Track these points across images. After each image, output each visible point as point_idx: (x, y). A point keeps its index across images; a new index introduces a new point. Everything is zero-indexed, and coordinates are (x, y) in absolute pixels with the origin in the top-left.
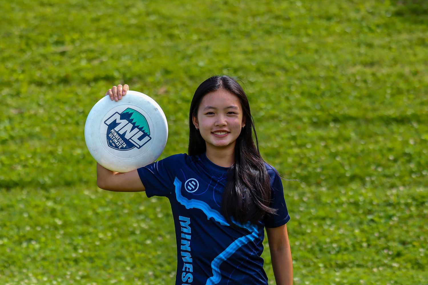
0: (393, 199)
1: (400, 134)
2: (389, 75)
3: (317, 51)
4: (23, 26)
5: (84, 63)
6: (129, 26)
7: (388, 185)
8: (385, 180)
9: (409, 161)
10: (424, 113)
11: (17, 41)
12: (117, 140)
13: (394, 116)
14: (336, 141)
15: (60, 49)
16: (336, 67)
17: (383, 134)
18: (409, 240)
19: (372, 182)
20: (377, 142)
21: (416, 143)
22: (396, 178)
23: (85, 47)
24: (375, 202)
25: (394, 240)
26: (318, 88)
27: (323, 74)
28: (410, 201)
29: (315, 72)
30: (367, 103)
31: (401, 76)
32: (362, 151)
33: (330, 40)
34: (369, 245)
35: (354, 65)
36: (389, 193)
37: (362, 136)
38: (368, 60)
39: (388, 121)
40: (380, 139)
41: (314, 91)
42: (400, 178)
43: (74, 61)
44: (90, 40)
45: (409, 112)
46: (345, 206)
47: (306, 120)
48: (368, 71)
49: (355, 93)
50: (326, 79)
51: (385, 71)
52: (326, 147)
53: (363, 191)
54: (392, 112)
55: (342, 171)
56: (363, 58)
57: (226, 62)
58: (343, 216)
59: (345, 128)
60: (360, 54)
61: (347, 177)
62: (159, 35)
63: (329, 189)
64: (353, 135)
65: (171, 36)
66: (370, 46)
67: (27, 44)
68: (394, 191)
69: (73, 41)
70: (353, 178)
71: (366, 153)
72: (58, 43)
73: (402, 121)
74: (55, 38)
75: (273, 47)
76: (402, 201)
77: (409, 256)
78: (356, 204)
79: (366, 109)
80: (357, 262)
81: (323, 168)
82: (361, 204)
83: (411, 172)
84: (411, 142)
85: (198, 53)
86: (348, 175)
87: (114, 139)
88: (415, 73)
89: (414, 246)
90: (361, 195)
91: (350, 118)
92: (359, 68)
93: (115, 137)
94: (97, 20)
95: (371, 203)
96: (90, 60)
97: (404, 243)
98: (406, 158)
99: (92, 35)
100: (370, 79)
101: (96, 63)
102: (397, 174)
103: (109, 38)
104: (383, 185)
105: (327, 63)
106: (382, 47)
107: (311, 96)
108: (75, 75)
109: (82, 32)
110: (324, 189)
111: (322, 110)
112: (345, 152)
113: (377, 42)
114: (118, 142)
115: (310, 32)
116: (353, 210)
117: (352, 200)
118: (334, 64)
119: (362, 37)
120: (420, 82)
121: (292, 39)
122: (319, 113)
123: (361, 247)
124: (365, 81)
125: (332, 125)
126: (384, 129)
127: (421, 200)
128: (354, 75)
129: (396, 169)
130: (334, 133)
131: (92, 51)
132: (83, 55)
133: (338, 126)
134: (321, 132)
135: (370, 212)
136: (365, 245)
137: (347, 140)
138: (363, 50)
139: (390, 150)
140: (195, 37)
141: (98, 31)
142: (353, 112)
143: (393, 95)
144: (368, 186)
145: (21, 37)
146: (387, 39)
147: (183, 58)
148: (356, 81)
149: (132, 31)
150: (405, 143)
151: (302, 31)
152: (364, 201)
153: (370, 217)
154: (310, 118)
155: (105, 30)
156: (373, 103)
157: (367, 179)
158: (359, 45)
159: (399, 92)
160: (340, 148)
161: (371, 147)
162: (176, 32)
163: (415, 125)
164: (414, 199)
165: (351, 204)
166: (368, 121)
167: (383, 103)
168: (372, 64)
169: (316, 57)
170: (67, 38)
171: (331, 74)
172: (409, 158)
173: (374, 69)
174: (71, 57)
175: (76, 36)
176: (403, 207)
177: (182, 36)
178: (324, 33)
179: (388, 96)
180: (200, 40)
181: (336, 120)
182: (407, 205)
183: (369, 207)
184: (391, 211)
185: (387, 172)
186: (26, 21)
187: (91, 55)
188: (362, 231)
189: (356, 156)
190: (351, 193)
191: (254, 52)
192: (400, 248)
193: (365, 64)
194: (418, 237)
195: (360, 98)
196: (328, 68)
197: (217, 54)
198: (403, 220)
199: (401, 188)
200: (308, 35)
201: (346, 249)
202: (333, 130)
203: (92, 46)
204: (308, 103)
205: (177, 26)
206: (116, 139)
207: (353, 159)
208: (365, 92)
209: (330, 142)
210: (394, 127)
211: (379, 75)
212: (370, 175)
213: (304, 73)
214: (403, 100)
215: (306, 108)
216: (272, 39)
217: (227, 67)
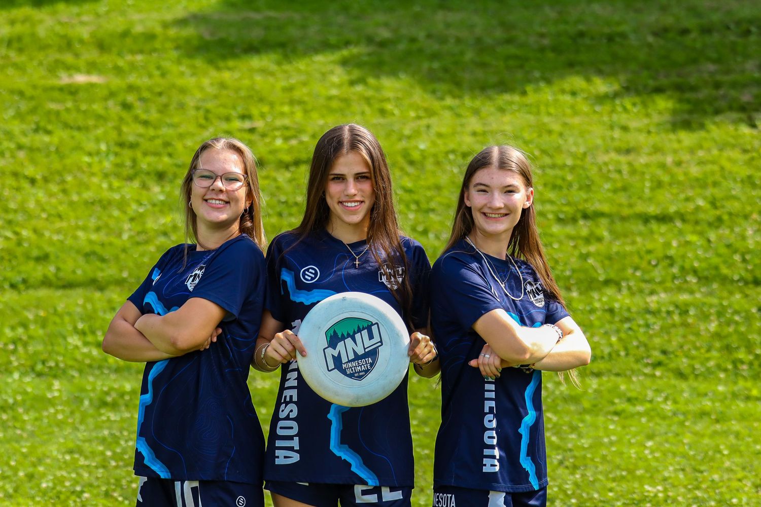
0: (653, 306)
1: (662, 234)
2: (647, 165)
3: (561, 135)
4: (199, 95)
5: (279, 142)
6: (330, 98)
7: (647, 291)
8: (643, 285)
9: (671, 265)
10: (689, 210)
11: (193, 113)
12: (358, 366)
13: (653, 214)
14: (587, 240)
15: (247, 125)
16: (585, 154)
17: (640, 234)
18: (671, 349)
19: (629, 288)
20: (634, 243)
21: (679, 246)
22: (656, 283)
23: (278, 123)
24: (634, 309)
25: (655, 349)
26: (564, 179)
27: (569, 162)
28: (671, 309)
29: (559, 160)
30: (622, 198)
31: (663, 166)
32: (618, 253)
33: (576, 121)
34: (627, 355)
35: (607, 151)
36: (649, 299)
37: (616, 235)
38: (624, 146)
39: (646, 219)
40: (639, 239)
41: (559, 182)
42: (661, 283)
43: (267, 140)
44: (282, 114)
45: (672, 209)
46: (599, 313)
47: (550, 216)
48: (623, 159)
49: (608, 186)
50: (572, 169)
51: (643, 160)
52: (575, 247)
53: (619, 297)
54: (652, 210)
55: (595, 275)
56: (617, 144)
57: (452, 146)
58: (597, 323)
59: (597, 226)
60: (613, 139)
61: (600, 281)
62: (367, 110)
63: (581, 294)
64: (606, 234)
65: (383, 112)
66: (625, 129)
67: (206, 119)
68: (654, 298)
69: (263, 116)
70: (607, 282)
71: (622, 256)
72: (244, 117)
73: (663, 219)
74: (240, 110)
75: (508, 128)
76: (664, 309)
77: (672, 365)
78: (611, 311)
79: (620, 205)
80: (614, 371)
81: (573, 271)
82: (616, 310)
83: (674, 277)
84: (674, 244)
85: (416, 134)
86: (602, 278)
87: (355, 369)
88: (679, 164)
89: (676, 356)
90: (617, 301)
91: (602, 215)
92: (613, 155)
93: (354, 367)
94: (290, 89)
95: (629, 310)
96: (286, 139)
97: (664, 352)
98: (668, 261)
99: (286, 109)
100: (625, 169)
101: (294, 142)
102: (658, 280)
103: (306, 112)
104: (641, 291)
105: (574, 149)
106: (639, 130)
107: (555, 187)
108: (271, 158)
109: (272, 105)
110: (575, 294)
111: (569, 204)
112: (598, 253)
113: (633, 124)
114: (361, 366)
115: (552, 110)
116: (608, 316)
117: (606, 307)
118: (582, 150)
119: (615, 117)
120: (686, 174)
121: (531, 118)
122: (566, 209)
123: (619, 355)
124: (619, 172)
125: (581, 222)
126: (641, 227)
127: (684, 309)
128: (606, 164)
129: (657, 274)
130: (584, 232)
131: (287, 128)
132: (277, 133)
133: (589, 223)
134: (570, 230)
135: (628, 320)
136: (622, 353)
137: (599, 239)
138: (617, 134)
139: (649, 252)
140: (412, 114)
141: (292, 102)
142: (606, 208)
143: (652, 189)
144: (625, 292)
145: (198, 108)
146: (646, 121)
147: (400, 139)
148: (609, 171)
149: (335, 104)
150: (667, 245)
151: (542, 108)
152: (621, 308)
153: (626, 326)
154: (555, 213)
155: (300, 102)
156: (630, 197)
157: (624, 284)
158: (612, 127)
159: (659, 185)
160: (592, 248)
161: (628, 248)
162: (389, 107)
163: (679, 224)
164: (677, 307)
165: (605, 311)
166: (624, 219)
167: (640, 198)
168: (628, 151)
169: (561, 142)
170: (255, 111)
171: (579, 162)
172: (671, 260)
173: (631, 158)
174: (264, 135)
175: (265, 109)
176: (664, 315)
177: (396, 112)
178: (568, 111)
179: (647, 191)
180: (419, 118)
181: (586, 216)
182: (669, 313)
183: (626, 314)
184: (651, 319)
185: (647, 277)
186: (201, 89)
187: (288, 133)
188: (620, 339)
189: (610, 258)
190: (604, 299)
191: (484, 133)
192: (662, 358)
193: (619, 151)
194: (681, 347)
195: (615, 191)
196: (574, 156)
197: (440, 135)
198: (665, 330)
199: (663, 295)
200: (549, 114)
201: (602, 358)
202: (584, 229)
203: (286, 122)
204: (551, 195)
205: (388, 100)
206: (356, 366)
207: (607, 262)
208: (619, 185)
209: (580, 242)
210: (654, 225)
211: (637, 165)
212: (627, 280)
213: (547, 160)
214: (664, 196)
215: (552, 202)
216: (507, 118)
217: (453, 151)
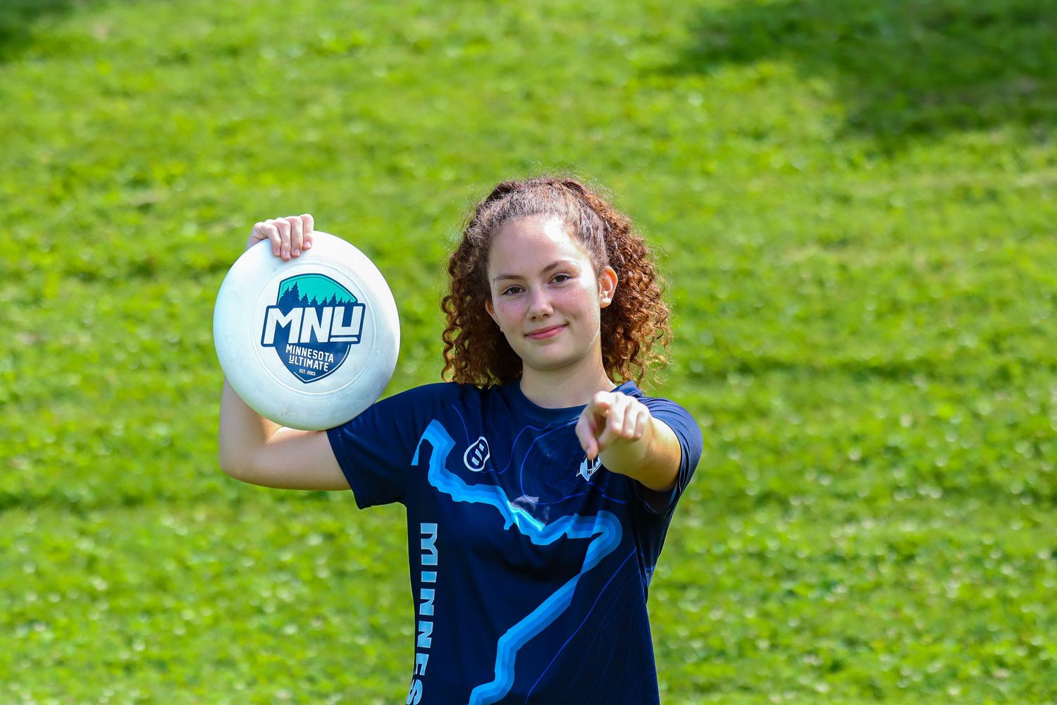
0: (844, 547)
1: (884, 403)
2: (877, 270)
3: (720, 212)
4: (60, 144)
5: (190, 231)
6: (301, 148)
7: (839, 516)
8: (835, 505)
9: (895, 465)
10: (944, 357)
11: (43, 176)
13: (875, 363)
14: (739, 416)
15: (139, 197)
16: (760, 250)
17: (844, 403)
18: (864, 637)
19: (806, 510)
20: (829, 420)
21: (915, 424)
22: (860, 500)
23: (196, 194)
24: (804, 552)
25: (831, 636)
26: (713, 298)
27: (728, 263)
28: (880, 552)
29: (712, 259)
30: (818, 333)
31: (907, 271)
32: (794, 441)
33: (756, 186)
34: (774, 646)
35: (802, 244)
36: (838, 533)
37: (799, 405)
38: (837, 233)
39: (860, 373)
40: (837, 413)
41: (703, 303)
42: (871, 501)
43: (169, 225)
44: (209, 178)
45: (912, 354)
46: (736, 562)
47: (678, 370)
48: (832, 258)
49: (796, 310)
50: (735, 277)
51: (869, 259)
52: (713, 429)
53: (780, 527)
54: (870, 353)
55: (741, 484)
56: (826, 230)
58: (728, 581)
59: (763, 387)
60: (817, 220)
61: (750, 496)
62: (366, 168)
63: (707, 522)
64: (777, 403)
65: (394, 172)
66: (844, 200)
67: (66, 187)
68: (850, 530)
69: (170, 180)
70: (764, 499)
71: (800, 445)
72: (136, 183)
73: (893, 373)
74: (131, 171)
76: (865, 553)
77: (859, 669)
78: (760, 556)
79: (815, 347)
80: (740, 682)
82: (771, 555)
83: (897, 488)
84: (906, 421)
86: (753, 491)
88: (939, 267)
89: (871, 650)
90: (775, 536)
91: (774, 365)
92: (813, 251)
94: (229, 131)
95: (794, 554)
96: (205, 224)
97: (850, 642)
98: (888, 457)
99: (216, 167)
100: (832, 275)
101: (218, 230)
102: (864, 493)
103: (252, 173)
104: (828, 516)
105: (741, 240)
106: (870, 203)
107: (694, 313)
108: (169, 259)
109: (191, 160)
110: (695, 523)
111: (715, 345)
112: (753, 442)
113: (861, 191)
115: (712, 166)
116: (753, 567)
117: (753, 548)
118: (756, 241)
119: (830, 179)
120: (947, 286)
121: (670, 182)
122: (708, 354)
123: (756, 648)
124: (821, 283)
125: (733, 380)
126: (849, 390)
127: (906, 552)
128: (797, 268)
129: (865, 481)
130: (736, 400)
131: (210, 203)
132: (190, 213)
133: (750, 382)
134: (707, 395)
135: (791, 574)
136: (764, 644)
137: (763, 414)
138: (827, 210)
139: (857, 439)
140: (448, 175)
141: (230, 156)
142: (784, 352)
143: (879, 316)
144: (796, 517)
145: (54, 168)
146: (887, 185)
147: (416, 224)
148: (802, 282)
149: (307, 158)
150: (893, 423)
152: (780, 551)
153: (788, 585)
154: (687, 364)
155: (246, 155)
156: (833, 332)
157: (795, 502)
158: (819, 199)
159: (896, 307)
160: (744, 431)
161: (814, 430)
162: (406, 162)
163: (922, 383)
164: (892, 547)
165: (749, 556)
166: (816, 372)
167: (854, 333)
168: (843, 243)
169: (719, 226)
170: (157, 173)
171: (746, 265)
172: (895, 454)
173: (847, 255)
174: (164, 217)
175: (178, 168)
176: (865, 565)
177: (420, 172)
178: (743, 170)
179: (868, 318)
180: (458, 182)
181: (745, 369)
182: (876, 561)
183: (791, 565)
184: (835, 571)
185: (843, 487)
186: (68, 131)
190: (751, 533)
192: (843, 652)
193: (827, 244)
194: (884, 630)
195: (805, 320)
196: (741, 251)
198: (859, 594)
199: (869, 525)
200: (705, 174)
201: (722, 654)
202: (735, 392)
203: (212, 191)
205: (407, 149)
207: (769, 459)
208: (817, 308)
209: (724, 419)
210: (873, 386)
211: (855, 268)
212: (801, 493)
213: (687, 261)
214: (902, 328)
215: (683, 342)
